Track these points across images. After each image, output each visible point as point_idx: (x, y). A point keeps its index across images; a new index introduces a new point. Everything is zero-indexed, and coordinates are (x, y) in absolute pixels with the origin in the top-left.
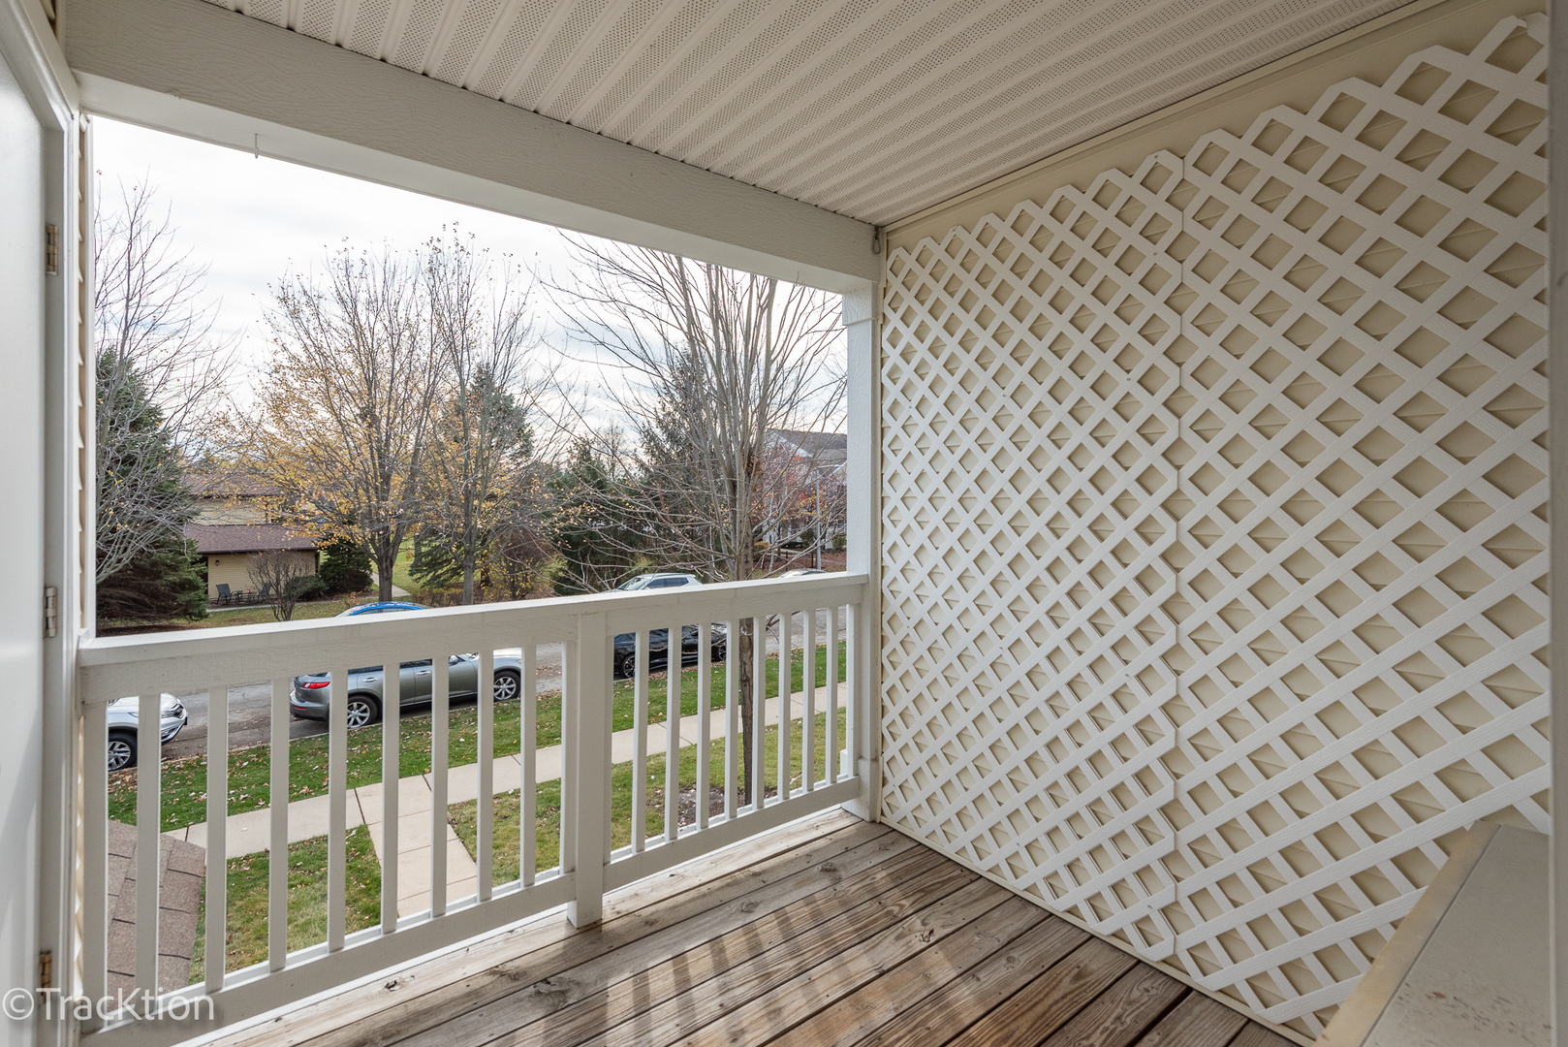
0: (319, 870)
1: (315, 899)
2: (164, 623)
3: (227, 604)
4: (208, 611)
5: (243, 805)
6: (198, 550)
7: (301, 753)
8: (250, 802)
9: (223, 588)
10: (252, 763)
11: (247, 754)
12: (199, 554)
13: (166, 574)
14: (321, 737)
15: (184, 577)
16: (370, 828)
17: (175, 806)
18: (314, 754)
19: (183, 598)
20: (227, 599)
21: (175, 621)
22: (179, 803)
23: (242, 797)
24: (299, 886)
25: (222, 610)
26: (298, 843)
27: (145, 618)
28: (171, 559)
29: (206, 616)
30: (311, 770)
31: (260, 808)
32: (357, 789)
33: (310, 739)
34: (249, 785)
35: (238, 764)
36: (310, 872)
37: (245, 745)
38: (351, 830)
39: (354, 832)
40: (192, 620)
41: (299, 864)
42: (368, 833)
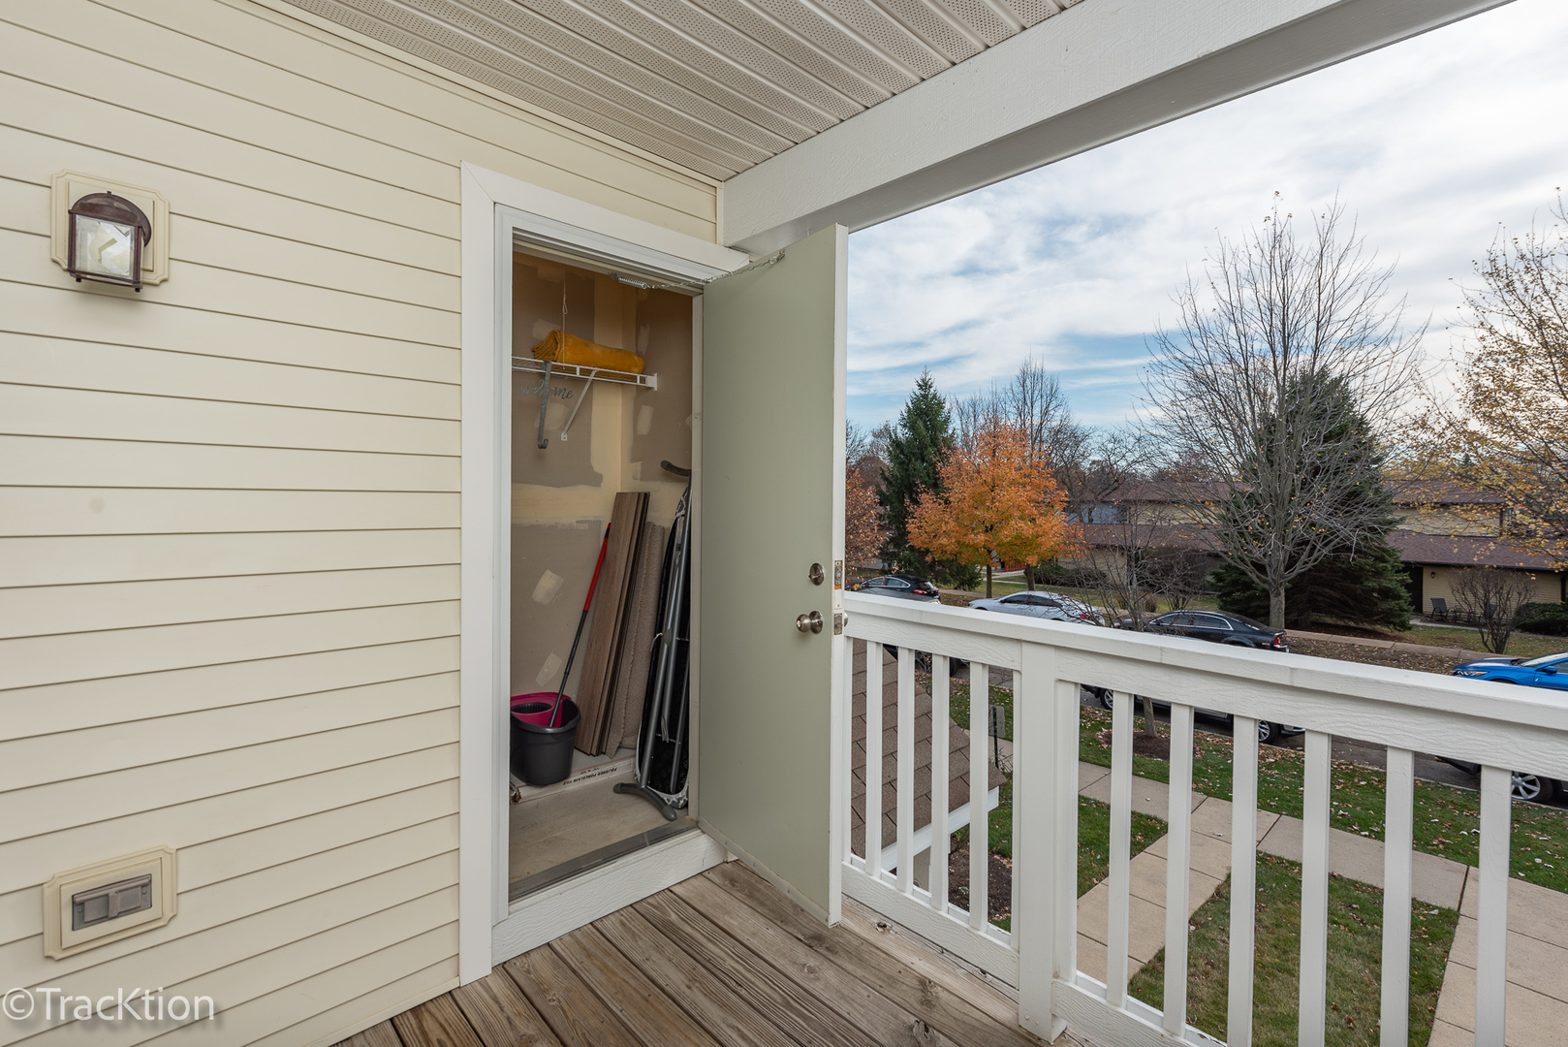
0: (1372, 925)
1: (1349, 950)
2: (1367, 626)
3: (1443, 620)
4: (1411, 622)
5: (1338, 820)
6: (1402, 559)
7: (1427, 798)
8: (1346, 821)
9: (1439, 603)
10: (1370, 784)
11: (1371, 774)
12: (1402, 563)
13: (1367, 580)
14: (1463, 791)
15: (1384, 584)
16: (1462, 920)
17: (1282, 792)
18: (1443, 806)
19: (1385, 606)
20: (1441, 615)
21: (1378, 627)
22: (1287, 791)
23: (1341, 812)
24: (1342, 927)
25: (1435, 625)
26: (1369, 886)
27: (1349, 619)
28: (1372, 566)
29: (1410, 628)
30: (1428, 820)
31: (1351, 832)
32: (1471, 868)
33: (1449, 788)
34: (1357, 805)
35: (1356, 780)
36: (1362, 921)
37: (1377, 765)
38: (1435, 908)
39: (1436, 912)
40: (1396, 629)
41: (1354, 906)
42: (1455, 924)
